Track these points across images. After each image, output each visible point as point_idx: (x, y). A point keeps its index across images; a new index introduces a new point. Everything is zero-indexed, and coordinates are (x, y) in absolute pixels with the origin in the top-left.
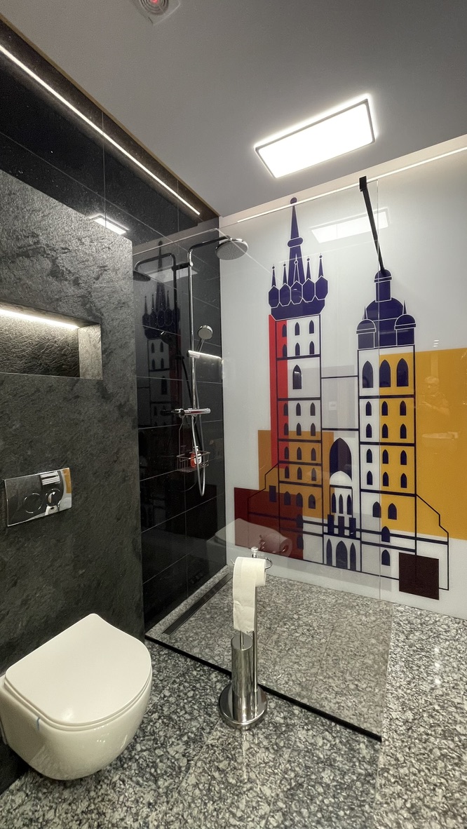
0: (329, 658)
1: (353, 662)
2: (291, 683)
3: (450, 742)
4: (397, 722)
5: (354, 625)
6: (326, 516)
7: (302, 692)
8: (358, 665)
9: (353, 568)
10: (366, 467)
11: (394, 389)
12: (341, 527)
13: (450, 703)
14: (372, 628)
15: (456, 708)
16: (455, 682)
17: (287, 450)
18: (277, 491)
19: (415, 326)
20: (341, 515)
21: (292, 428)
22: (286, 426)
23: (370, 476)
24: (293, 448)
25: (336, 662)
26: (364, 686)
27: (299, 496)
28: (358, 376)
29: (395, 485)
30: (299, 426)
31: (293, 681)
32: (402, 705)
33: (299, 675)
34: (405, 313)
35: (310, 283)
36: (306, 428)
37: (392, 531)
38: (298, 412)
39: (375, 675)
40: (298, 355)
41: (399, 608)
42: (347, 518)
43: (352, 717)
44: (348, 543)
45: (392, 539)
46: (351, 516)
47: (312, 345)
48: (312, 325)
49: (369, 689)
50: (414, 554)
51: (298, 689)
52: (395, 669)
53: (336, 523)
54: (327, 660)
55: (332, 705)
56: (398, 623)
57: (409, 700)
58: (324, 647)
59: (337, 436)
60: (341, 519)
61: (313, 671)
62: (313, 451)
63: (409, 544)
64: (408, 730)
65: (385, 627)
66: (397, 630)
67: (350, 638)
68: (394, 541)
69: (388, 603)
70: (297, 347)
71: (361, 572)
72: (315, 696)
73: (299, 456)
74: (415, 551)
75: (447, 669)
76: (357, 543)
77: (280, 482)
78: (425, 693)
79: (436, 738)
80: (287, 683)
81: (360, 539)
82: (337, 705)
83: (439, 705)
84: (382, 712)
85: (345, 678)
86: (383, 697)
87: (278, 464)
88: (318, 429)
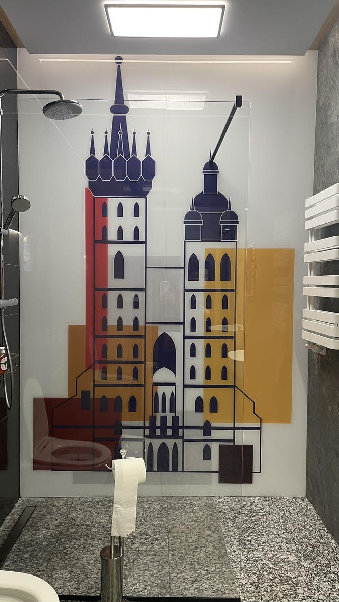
0: (175, 557)
1: (197, 553)
2: (149, 588)
3: (287, 585)
4: (247, 585)
5: (186, 523)
6: (147, 417)
7: (162, 591)
8: (202, 555)
9: (175, 469)
10: (190, 362)
11: (218, 283)
12: (164, 427)
13: (279, 560)
14: (202, 522)
15: (284, 562)
16: (279, 544)
17: (105, 348)
18: (91, 396)
19: (238, 223)
20: (164, 414)
21: (112, 322)
22: (105, 320)
23: (193, 370)
24: (112, 345)
25: (182, 558)
26: (213, 569)
27: (118, 400)
28: (184, 268)
29: (216, 378)
30: (120, 320)
31: (150, 585)
32: (247, 573)
33: (153, 579)
34: (230, 208)
35: (135, 159)
36: (128, 322)
37: (213, 425)
38: (120, 304)
39: (219, 558)
40: (120, 240)
41: (220, 500)
42: (169, 415)
43: (211, 594)
44: (170, 443)
45: (213, 431)
46: (174, 414)
47: (137, 230)
48: (137, 208)
49: (217, 571)
50: (232, 443)
51: (157, 590)
52: (232, 549)
53: (158, 423)
54: (173, 560)
55: (192, 591)
56: (224, 513)
57: (251, 567)
58: (167, 549)
59: (162, 329)
60: (164, 419)
61: (164, 571)
62: (136, 349)
63: (228, 435)
64: (257, 588)
65: (213, 518)
66: (224, 518)
67: (187, 535)
68: (215, 434)
69: (209, 497)
70: (120, 230)
71: (183, 471)
72: (175, 591)
73: (120, 354)
74: (233, 441)
75: (271, 537)
76: (179, 442)
77: (95, 385)
78: (260, 559)
79: (277, 586)
80: (145, 589)
81: (182, 437)
82: (196, 590)
83: (272, 564)
84: (233, 583)
85: (195, 569)
86: (231, 572)
87: (94, 364)
88: (141, 323)
